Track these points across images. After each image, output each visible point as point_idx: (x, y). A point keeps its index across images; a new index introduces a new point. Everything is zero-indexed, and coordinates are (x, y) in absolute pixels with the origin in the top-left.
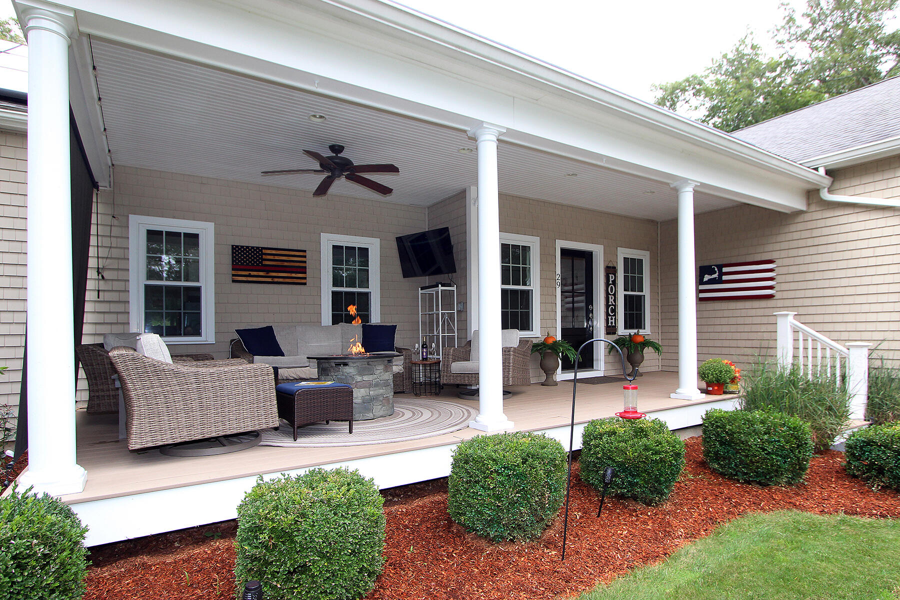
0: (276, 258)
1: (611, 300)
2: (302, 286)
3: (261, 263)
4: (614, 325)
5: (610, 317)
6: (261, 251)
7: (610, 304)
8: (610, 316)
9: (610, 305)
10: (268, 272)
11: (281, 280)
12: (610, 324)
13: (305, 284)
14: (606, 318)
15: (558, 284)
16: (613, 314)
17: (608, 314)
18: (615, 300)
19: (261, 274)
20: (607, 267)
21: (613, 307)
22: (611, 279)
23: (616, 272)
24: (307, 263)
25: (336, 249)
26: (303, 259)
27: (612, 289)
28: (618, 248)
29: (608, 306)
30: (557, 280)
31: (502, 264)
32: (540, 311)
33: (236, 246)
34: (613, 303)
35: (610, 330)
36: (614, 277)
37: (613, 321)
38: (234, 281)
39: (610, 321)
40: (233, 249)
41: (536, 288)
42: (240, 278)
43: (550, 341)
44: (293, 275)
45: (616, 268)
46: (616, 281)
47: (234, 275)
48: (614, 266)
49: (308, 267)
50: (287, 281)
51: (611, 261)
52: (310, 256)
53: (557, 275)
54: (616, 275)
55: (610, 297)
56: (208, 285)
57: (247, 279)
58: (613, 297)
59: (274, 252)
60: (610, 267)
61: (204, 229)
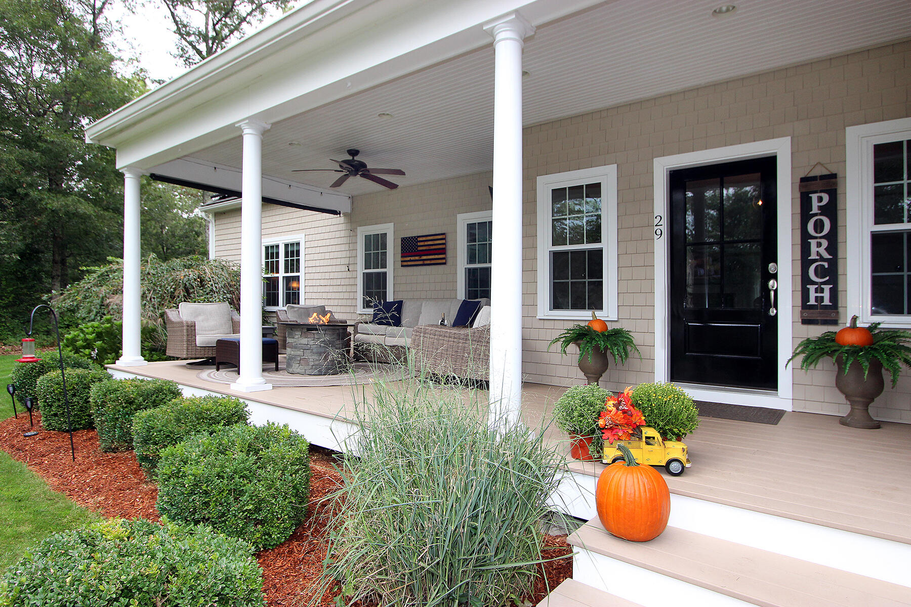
0: (426, 243)
1: (818, 249)
2: (443, 266)
3: (417, 249)
4: (827, 302)
5: (812, 288)
6: (417, 239)
7: (813, 256)
8: (813, 283)
9: (815, 261)
10: (420, 256)
11: (428, 262)
12: (812, 301)
13: (445, 264)
14: (799, 288)
15: (659, 232)
16: (827, 278)
17: (806, 281)
18: (833, 248)
19: (417, 258)
20: (803, 180)
21: (826, 265)
22: (815, 205)
23: (836, 184)
24: (447, 245)
25: (471, 227)
26: (443, 241)
27: (819, 226)
28: (847, 128)
29: (806, 262)
30: (656, 226)
31: (553, 218)
32: (618, 280)
33: (404, 238)
34: (826, 255)
35: (814, 314)
36: (826, 198)
37: (826, 295)
38: (402, 266)
39: (813, 295)
40: (402, 240)
41: (609, 245)
42: (405, 264)
43: (597, 327)
44: (436, 257)
45: (838, 176)
46: (838, 205)
47: (402, 261)
48: (829, 173)
49: (448, 248)
50: (433, 262)
51: (822, 165)
52: (449, 238)
53: (656, 218)
54: (839, 191)
55: (813, 243)
56: (390, 270)
57: (409, 263)
58: (825, 243)
59: (424, 239)
60: (814, 178)
61: (388, 229)
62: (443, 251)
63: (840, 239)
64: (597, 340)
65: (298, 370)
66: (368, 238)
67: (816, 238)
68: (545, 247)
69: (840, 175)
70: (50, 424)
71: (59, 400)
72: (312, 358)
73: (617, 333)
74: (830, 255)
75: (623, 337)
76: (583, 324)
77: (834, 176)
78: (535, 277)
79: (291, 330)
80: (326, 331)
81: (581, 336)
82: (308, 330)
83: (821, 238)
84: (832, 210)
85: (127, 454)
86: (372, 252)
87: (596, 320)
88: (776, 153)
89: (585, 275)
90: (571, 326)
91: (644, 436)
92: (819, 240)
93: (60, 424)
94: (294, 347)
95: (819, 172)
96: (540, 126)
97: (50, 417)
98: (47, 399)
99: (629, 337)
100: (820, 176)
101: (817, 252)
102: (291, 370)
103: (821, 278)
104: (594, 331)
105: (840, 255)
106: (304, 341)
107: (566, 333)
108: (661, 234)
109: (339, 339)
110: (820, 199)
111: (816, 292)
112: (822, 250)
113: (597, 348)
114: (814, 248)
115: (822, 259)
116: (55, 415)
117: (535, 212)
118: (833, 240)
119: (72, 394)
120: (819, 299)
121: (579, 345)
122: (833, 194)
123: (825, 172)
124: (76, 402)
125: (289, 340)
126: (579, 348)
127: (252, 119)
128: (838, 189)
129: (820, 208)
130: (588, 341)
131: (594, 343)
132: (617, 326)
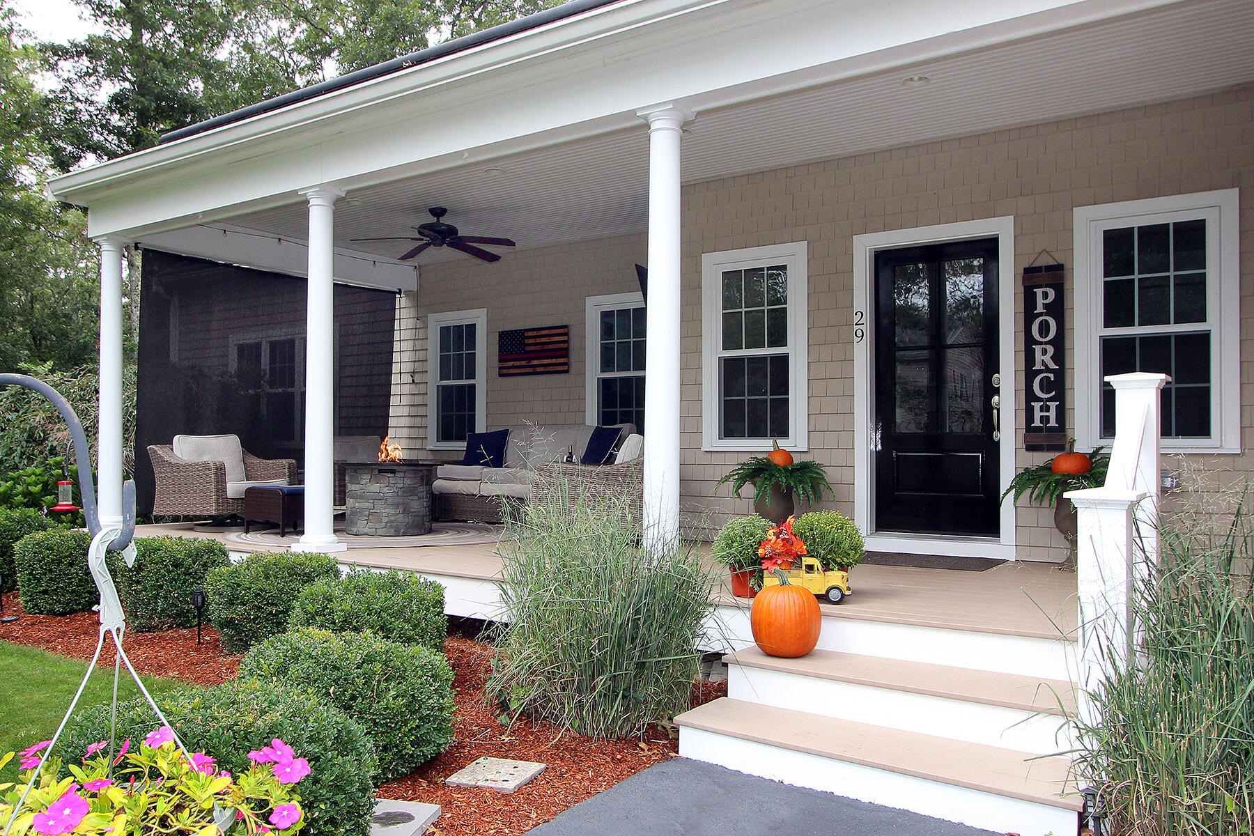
0: (539, 340)
2: (563, 376)
3: (523, 349)
4: (1053, 423)
5: (1037, 406)
6: (524, 334)
7: (1038, 366)
8: (1039, 400)
9: (1040, 372)
10: (529, 360)
11: (542, 369)
12: (1037, 423)
13: (567, 372)
14: (1023, 406)
15: (859, 334)
16: (1054, 393)
17: (1030, 397)
18: (1059, 357)
19: (523, 363)
20: (1028, 271)
21: (1052, 377)
22: (1040, 302)
23: (1062, 277)
24: (570, 342)
25: (606, 316)
26: (565, 338)
27: (1044, 328)
28: (1074, 209)
29: (1030, 374)
30: (856, 324)
31: (724, 312)
32: (808, 397)
33: (503, 332)
34: (1052, 366)
35: (1038, 439)
36: (1052, 294)
37: (1052, 414)
38: (500, 375)
39: (1037, 414)
40: (500, 336)
41: (797, 349)
42: (505, 371)
43: (778, 460)
44: (554, 361)
45: (1065, 267)
46: (1065, 304)
47: (500, 368)
48: (1056, 263)
49: (571, 348)
50: (548, 369)
51: (1047, 252)
52: (573, 333)
53: (856, 314)
54: (1067, 286)
55: (1038, 349)
56: (480, 382)
57: (512, 371)
58: (1051, 350)
59: (535, 333)
60: (1038, 269)
61: (479, 318)
62: (565, 353)
63: (1067, 345)
64: (778, 475)
65: (366, 530)
66: (445, 331)
67: (1041, 343)
68: (713, 351)
69: (1067, 267)
70: (36, 605)
71: (51, 571)
72: (386, 512)
73: (805, 467)
74: (1056, 365)
75: (811, 472)
76: (760, 456)
77: (1059, 268)
78: (700, 392)
79: (355, 472)
80: (405, 472)
81: (758, 471)
82: (380, 472)
83: (1046, 343)
84: (1058, 309)
85: (172, 633)
86: (452, 353)
87: (778, 450)
88: (998, 234)
89: (766, 390)
90: (746, 459)
91: (804, 564)
92: (1044, 346)
93: (51, 604)
94: (360, 497)
95: (1044, 261)
96: (708, 183)
97: (37, 595)
98: (33, 570)
99: (821, 472)
100: (1045, 267)
101: (1043, 360)
102: (355, 530)
103: (1046, 394)
104: (775, 465)
105: (1067, 365)
106: (375, 487)
107: (739, 469)
108: (863, 336)
109: (422, 485)
110: (1046, 296)
111: (1041, 411)
112: (1047, 359)
113: (777, 487)
114: (1039, 356)
115: (1048, 370)
116: (45, 592)
117: (699, 303)
118: (1060, 346)
119: (69, 563)
120: (1045, 420)
121: (754, 484)
122: (1060, 289)
123: (1052, 263)
124: (74, 573)
125: (350, 487)
126: (755, 486)
127: (323, 187)
128: (1065, 284)
129: (1046, 306)
130: (766, 478)
131: (774, 480)
132: (806, 458)
